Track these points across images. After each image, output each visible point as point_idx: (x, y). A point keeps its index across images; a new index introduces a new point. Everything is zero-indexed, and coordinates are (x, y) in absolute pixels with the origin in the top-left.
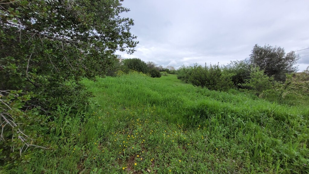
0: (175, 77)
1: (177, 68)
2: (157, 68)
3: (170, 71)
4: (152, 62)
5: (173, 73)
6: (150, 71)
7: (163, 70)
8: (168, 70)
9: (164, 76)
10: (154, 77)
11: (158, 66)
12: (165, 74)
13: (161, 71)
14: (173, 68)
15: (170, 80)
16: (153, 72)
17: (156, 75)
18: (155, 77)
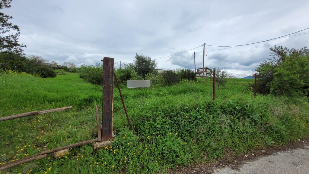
0: (76, 75)
1: (78, 66)
2: (49, 66)
3: (69, 69)
4: (38, 57)
5: (74, 71)
6: (37, 70)
7: (59, 68)
8: (66, 67)
9: (60, 75)
11: (50, 62)
12: (62, 73)
13: (54, 68)
14: (72, 64)
15: (70, 80)
16: (43, 71)
17: (47, 74)
18: (47, 77)
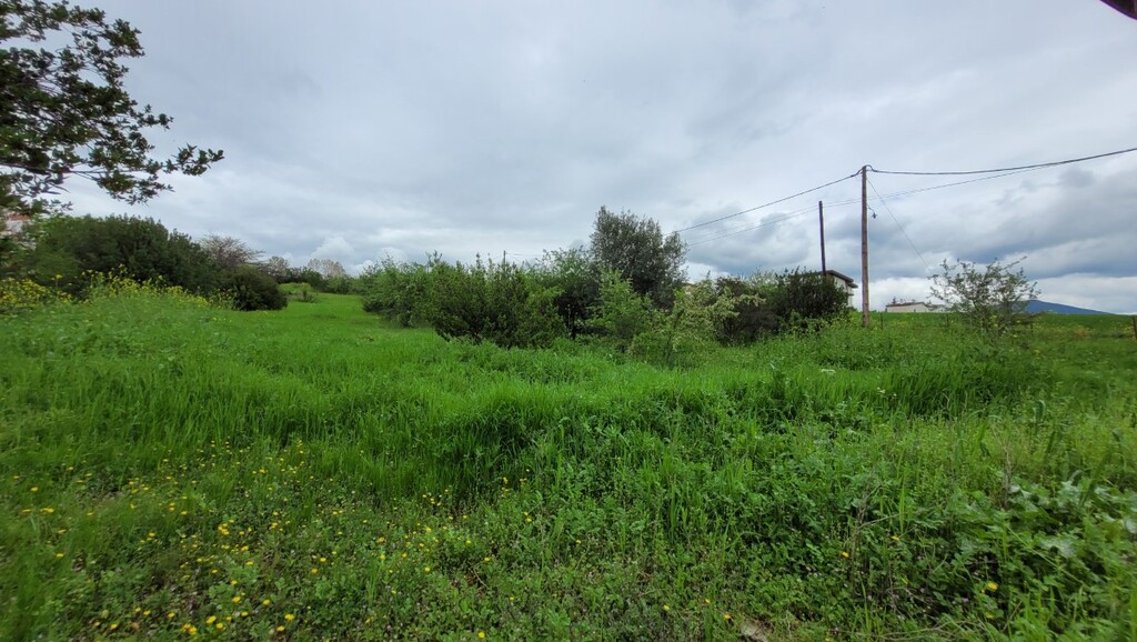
0: (352, 303)
1: (356, 270)
2: (262, 268)
3: (326, 283)
4: (229, 242)
5: (344, 287)
6: (224, 281)
7: (295, 278)
8: (318, 275)
9: (300, 300)
10: (249, 308)
11: (264, 259)
12: (305, 294)
13: (281, 280)
14: (337, 266)
15: (333, 317)
16: (243, 288)
17: (257, 297)
18: (254, 309)
